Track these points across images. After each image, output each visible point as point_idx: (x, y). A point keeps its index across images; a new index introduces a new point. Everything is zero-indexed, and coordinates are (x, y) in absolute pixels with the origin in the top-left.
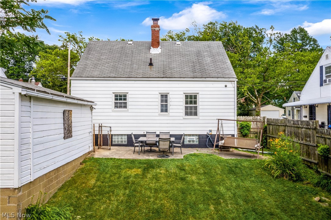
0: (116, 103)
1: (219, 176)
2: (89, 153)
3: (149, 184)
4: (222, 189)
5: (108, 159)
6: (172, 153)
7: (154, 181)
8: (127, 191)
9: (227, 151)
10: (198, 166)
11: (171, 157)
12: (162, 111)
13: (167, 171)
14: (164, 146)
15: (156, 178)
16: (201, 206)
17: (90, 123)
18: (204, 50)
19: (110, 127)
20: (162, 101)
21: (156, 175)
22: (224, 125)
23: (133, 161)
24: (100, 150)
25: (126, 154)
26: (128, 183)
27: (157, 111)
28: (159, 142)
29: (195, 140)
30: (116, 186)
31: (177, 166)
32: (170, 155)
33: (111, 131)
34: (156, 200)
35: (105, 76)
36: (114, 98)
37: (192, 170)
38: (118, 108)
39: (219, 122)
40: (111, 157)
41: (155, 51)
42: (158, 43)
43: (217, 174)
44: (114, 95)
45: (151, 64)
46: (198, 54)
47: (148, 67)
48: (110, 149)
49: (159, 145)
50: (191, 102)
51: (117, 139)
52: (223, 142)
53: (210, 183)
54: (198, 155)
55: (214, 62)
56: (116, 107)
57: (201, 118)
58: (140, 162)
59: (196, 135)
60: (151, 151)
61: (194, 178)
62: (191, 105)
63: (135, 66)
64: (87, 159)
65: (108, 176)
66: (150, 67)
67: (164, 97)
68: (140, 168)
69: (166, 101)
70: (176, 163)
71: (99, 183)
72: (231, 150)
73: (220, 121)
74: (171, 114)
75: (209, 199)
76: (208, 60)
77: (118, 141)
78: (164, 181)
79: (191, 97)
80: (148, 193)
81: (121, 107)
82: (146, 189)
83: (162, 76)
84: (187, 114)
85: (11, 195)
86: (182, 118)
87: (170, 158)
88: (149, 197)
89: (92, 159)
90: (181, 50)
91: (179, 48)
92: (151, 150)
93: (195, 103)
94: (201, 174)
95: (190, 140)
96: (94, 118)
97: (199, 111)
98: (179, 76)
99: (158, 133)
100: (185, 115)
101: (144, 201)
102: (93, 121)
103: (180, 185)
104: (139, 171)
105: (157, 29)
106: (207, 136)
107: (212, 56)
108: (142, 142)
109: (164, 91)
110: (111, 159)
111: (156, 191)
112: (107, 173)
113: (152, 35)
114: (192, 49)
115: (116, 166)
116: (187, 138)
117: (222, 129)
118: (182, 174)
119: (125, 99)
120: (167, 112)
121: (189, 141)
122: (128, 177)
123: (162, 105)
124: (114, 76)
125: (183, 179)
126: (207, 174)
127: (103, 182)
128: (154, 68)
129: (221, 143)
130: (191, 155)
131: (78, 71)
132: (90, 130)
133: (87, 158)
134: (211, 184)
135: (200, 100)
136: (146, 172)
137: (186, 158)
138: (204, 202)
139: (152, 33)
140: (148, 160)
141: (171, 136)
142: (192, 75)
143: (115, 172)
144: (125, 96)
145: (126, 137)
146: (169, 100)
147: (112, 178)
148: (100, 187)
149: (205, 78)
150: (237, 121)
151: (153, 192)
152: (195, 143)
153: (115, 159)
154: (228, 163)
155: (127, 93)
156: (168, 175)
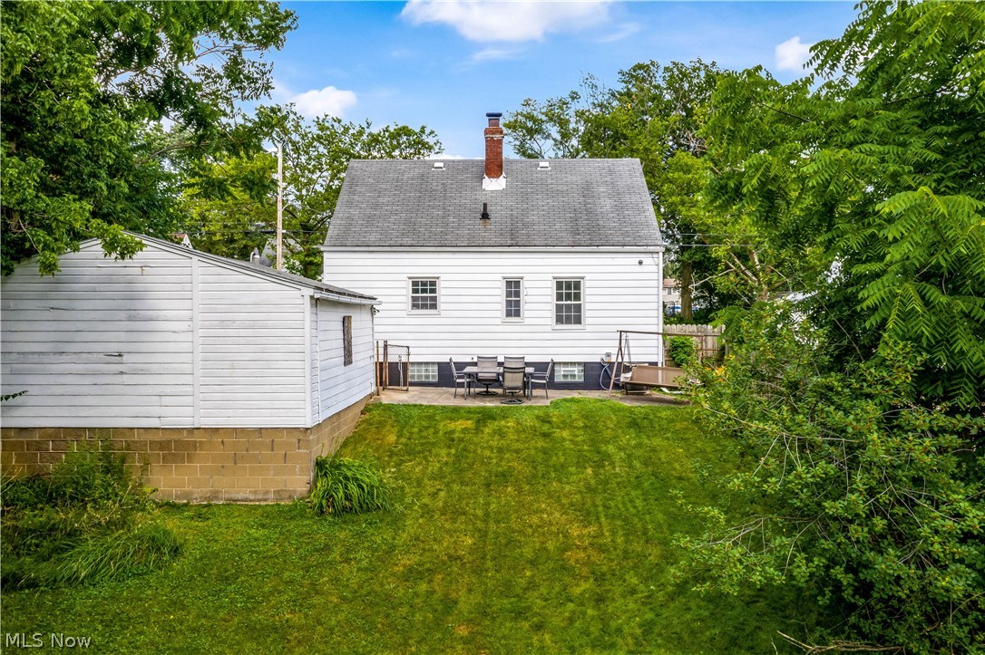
0: (414, 299)
1: (609, 431)
2: (371, 396)
3: (488, 442)
4: (611, 449)
5: (409, 405)
6: (528, 397)
7: (497, 437)
8: (453, 451)
9: (638, 394)
10: (574, 416)
11: (527, 403)
12: (509, 314)
13: (518, 423)
14: (513, 380)
15: (501, 433)
16: (572, 469)
17: (370, 339)
18: (599, 179)
19: (408, 347)
20: (509, 294)
21: (500, 429)
22: (631, 344)
23: (456, 410)
24: (386, 392)
25: (442, 398)
26: (453, 440)
27: (499, 314)
28: (503, 375)
29: (576, 373)
30: (434, 444)
31: (538, 417)
32: (524, 400)
33: (409, 355)
34: (501, 461)
35: (392, 243)
36: (411, 288)
37: (563, 422)
38: (418, 308)
39: (621, 336)
40: (414, 403)
41: (493, 185)
42: (500, 167)
43: (608, 428)
44: (410, 281)
45: (485, 216)
46: (587, 190)
47: (479, 221)
48: (407, 390)
49: (503, 381)
50: (568, 297)
51: (418, 371)
52: (629, 375)
53: (593, 440)
54: (580, 401)
55: (619, 209)
56: (415, 306)
57: (588, 328)
58: (469, 411)
59: (579, 363)
60: (487, 394)
61: (566, 434)
62: (569, 302)
63: (451, 219)
64: (369, 407)
65: (415, 430)
66: (482, 221)
67: (513, 287)
68: (470, 419)
69: (517, 294)
70: (536, 412)
71: (403, 440)
72: (648, 392)
73: (624, 335)
74: (527, 321)
75: (588, 460)
76: (606, 204)
77: (420, 376)
78: (512, 437)
79: (568, 285)
80: (487, 453)
81: (424, 306)
82: (483, 448)
83: (509, 242)
84: (559, 320)
85: (301, 437)
86: (549, 329)
87: (523, 405)
88: (490, 458)
89: (379, 405)
90: (550, 182)
91: (544, 176)
92: (487, 392)
93: (577, 297)
94: (578, 428)
95: (566, 373)
96: (376, 328)
97: (587, 314)
98: (543, 243)
99: (501, 359)
100: (557, 321)
101: (483, 463)
102: (375, 335)
103: (541, 443)
104: (469, 424)
105: (497, 137)
106: (600, 365)
107: (617, 194)
108: (469, 375)
109: (513, 273)
110: (415, 406)
111: (500, 450)
112: (412, 427)
113: (487, 150)
114: (574, 178)
115: (426, 417)
116: (560, 371)
117: (629, 350)
118: (546, 428)
119: (433, 291)
120: (519, 316)
121: (565, 376)
122: (453, 432)
123: (509, 303)
124: (410, 243)
125: (545, 435)
126: (590, 427)
127: (409, 439)
128: (492, 224)
129: (626, 377)
130: (566, 400)
131: (336, 232)
132: (370, 353)
133: (369, 405)
134: (593, 442)
135: (588, 291)
136: (481, 424)
137: (555, 405)
138: (578, 465)
139: (487, 146)
140: (483, 407)
141: (528, 364)
142: (570, 239)
143: (426, 425)
144: (433, 284)
145: (436, 368)
146: (523, 292)
147: (425, 434)
148: (406, 445)
149: (598, 246)
150: (664, 335)
151: (495, 451)
152: (577, 380)
153: (421, 405)
154: (632, 412)
155: (438, 278)
156: (521, 429)
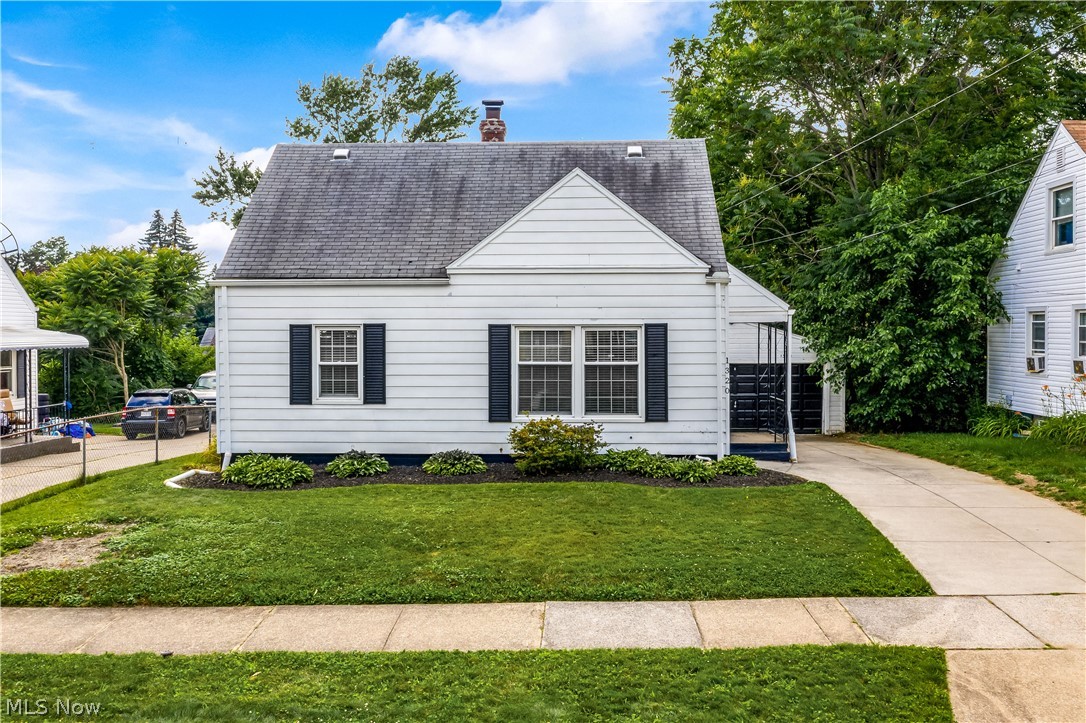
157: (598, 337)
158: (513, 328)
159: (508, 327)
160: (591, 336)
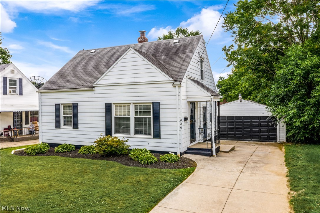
157: (138, 107)
158: (112, 104)
159: (111, 104)
160: (136, 107)
